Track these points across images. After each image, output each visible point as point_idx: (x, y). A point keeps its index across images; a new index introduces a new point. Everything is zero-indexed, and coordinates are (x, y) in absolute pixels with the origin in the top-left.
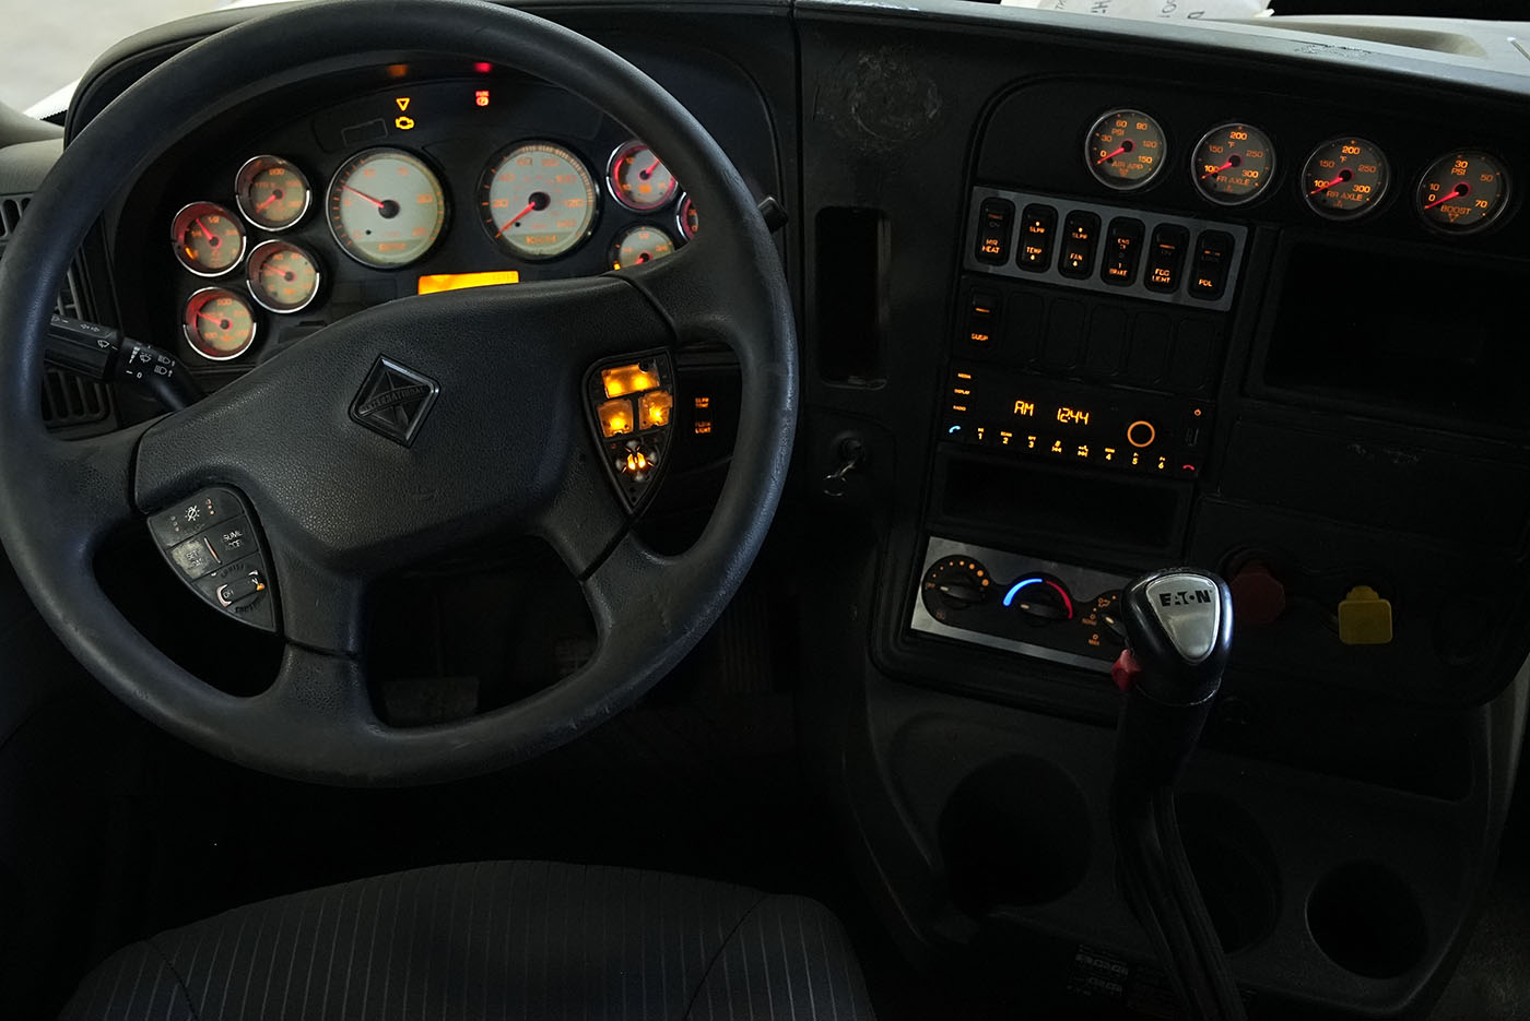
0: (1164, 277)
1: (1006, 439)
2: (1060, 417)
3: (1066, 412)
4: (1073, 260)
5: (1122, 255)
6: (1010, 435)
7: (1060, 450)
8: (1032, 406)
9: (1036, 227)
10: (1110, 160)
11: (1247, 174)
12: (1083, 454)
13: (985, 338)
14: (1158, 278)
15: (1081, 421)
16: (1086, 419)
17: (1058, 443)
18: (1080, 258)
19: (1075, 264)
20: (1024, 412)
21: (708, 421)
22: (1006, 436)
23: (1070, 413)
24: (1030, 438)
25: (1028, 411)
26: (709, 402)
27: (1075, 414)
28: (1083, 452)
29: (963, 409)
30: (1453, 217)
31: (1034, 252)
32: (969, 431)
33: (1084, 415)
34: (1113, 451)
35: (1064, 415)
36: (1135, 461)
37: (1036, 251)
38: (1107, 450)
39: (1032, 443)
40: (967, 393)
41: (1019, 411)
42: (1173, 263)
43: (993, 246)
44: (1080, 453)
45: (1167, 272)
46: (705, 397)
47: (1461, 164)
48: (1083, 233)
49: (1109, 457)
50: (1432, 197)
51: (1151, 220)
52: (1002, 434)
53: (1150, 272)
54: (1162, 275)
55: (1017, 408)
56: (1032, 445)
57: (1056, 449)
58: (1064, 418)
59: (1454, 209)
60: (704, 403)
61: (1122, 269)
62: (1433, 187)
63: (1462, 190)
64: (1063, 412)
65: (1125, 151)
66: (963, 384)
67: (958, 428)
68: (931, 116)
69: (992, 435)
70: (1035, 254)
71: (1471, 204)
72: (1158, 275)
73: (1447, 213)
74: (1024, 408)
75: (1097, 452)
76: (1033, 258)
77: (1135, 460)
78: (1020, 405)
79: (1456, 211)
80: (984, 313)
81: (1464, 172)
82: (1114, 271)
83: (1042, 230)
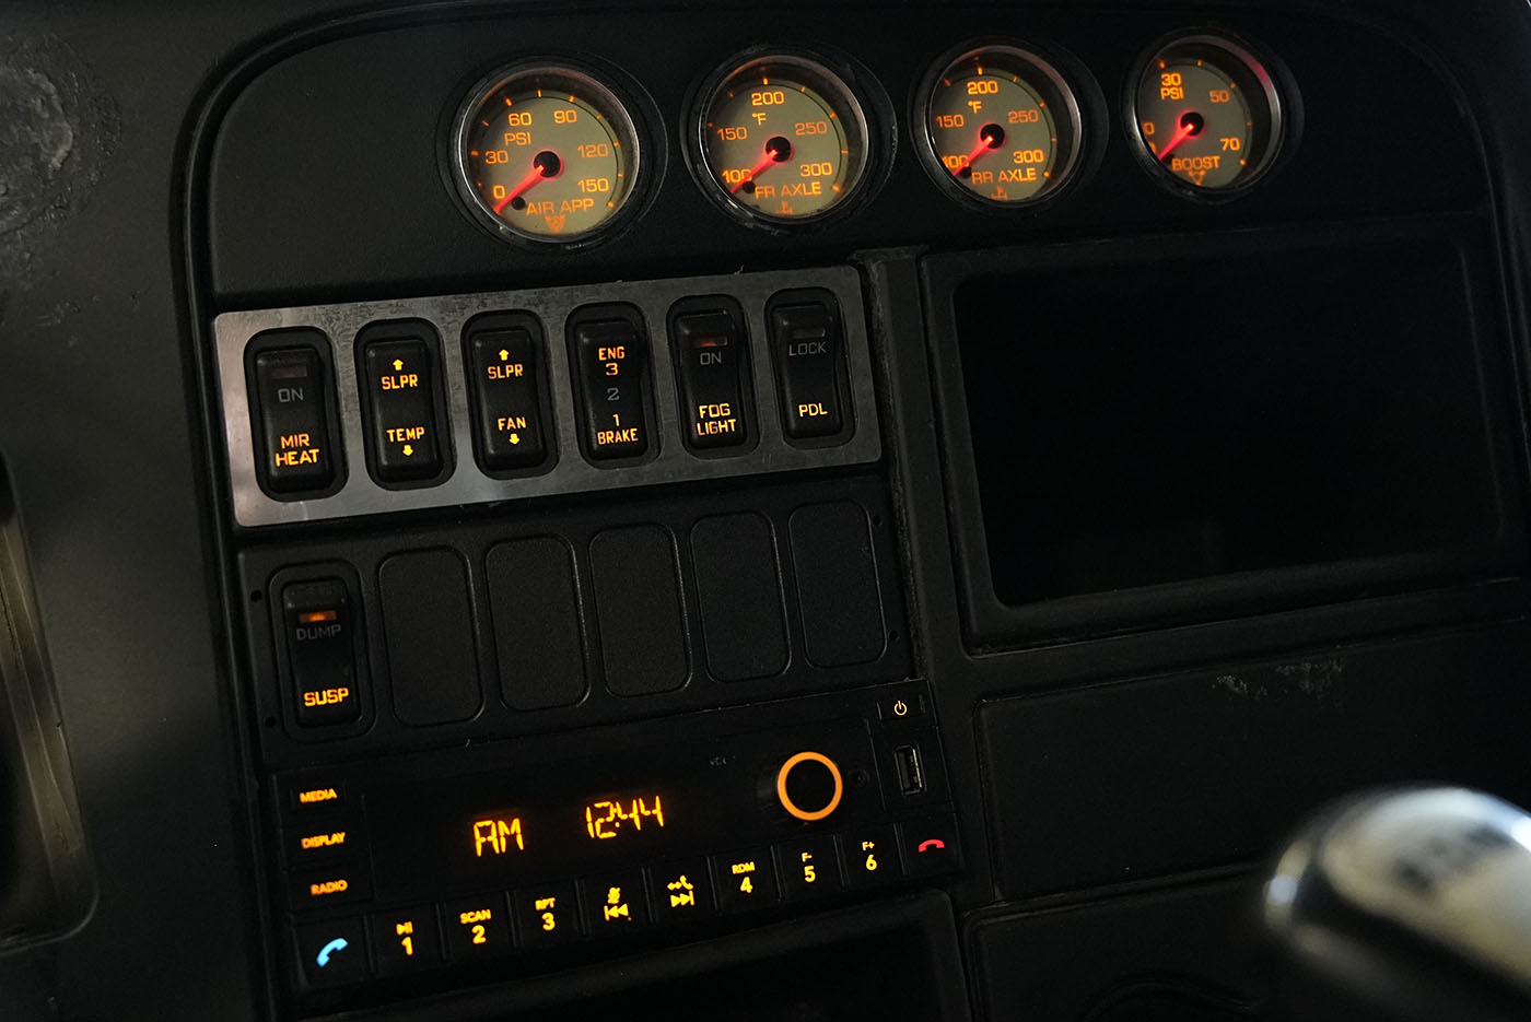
0: (722, 419)
1: (479, 929)
2: (594, 828)
3: (605, 812)
4: (507, 433)
5: (613, 395)
6: (486, 915)
7: (624, 910)
8: (516, 824)
9: (397, 375)
10: (519, 203)
11: (810, 172)
12: (684, 899)
13: (342, 694)
14: (709, 426)
15: (649, 821)
16: (657, 811)
17: (614, 894)
18: (522, 423)
19: (514, 439)
20: (500, 846)
22: (476, 920)
23: (616, 810)
24: (540, 905)
25: (511, 839)
27: (627, 810)
28: (682, 895)
29: (340, 886)
30: (1200, 177)
31: (408, 437)
32: (372, 941)
33: (650, 806)
34: (750, 867)
35: (603, 820)
36: (810, 874)
37: (410, 434)
38: (736, 869)
39: (549, 917)
40: (338, 838)
41: (487, 846)
42: (729, 381)
43: (299, 450)
44: (675, 901)
45: (723, 409)
47: (1170, 79)
48: (511, 361)
49: (746, 886)
51: (653, 299)
52: (466, 918)
53: (686, 420)
54: (717, 418)
55: (480, 841)
56: (550, 922)
57: (614, 912)
58: (606, 827)
59: (1192, 163)
61: (625, 426)
63: (1194, 122)
64: (597, 814)
65: (545, 174)
66: (322, 818)
67: (340, 944)
68: (56, 162)
69: (441, 931)
70: (412, 442)
71: (1216, 147)
72: (707, 418)
73: (1187, 172)
74: (498, 834)
75: (713, 884)
76: (408, 450)
77: (808, 870)
78: (485, 831)
79: (1198, 164)
80: (318, 623)
81: (1180, 94)
82: (607, 437)
83: (413, 381)
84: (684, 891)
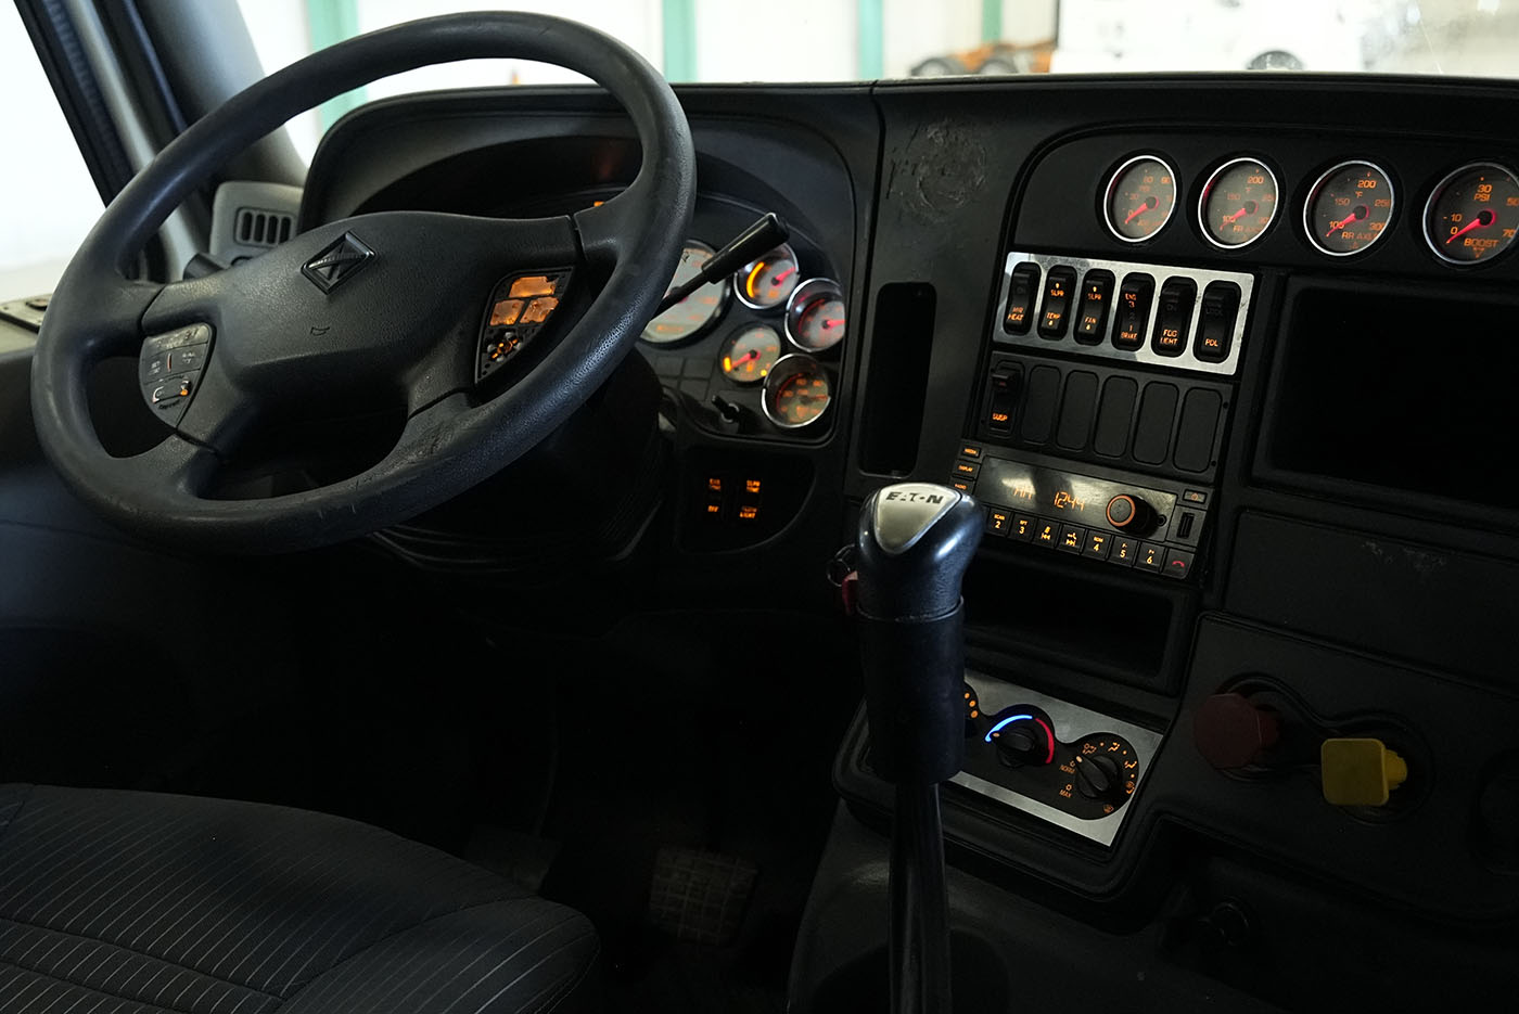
0: (1172, 338)
1: (999, 523)
2: (1057, 501)
4: (1087, 324)
5: (1132, 316)
6: (1003, 518)
7: (1049, 537)
9: (1058, 290)
12: (1071, 543)
13: (1003, 418)
14: (1166, 340)
15: (1077, 507)
16: (1083, 505)
17: (1048, 530)
18: (1094, 321)
19: (1090, 327)
20: (1022, 494)
21: (754, 507)
22: (1000, 519)
23: (1068, 498)
24: (1022, 522)
25: (1027, 493)
26: (760, 487)
27: (1072, 500)
29: (964, 487)
30: (1478, 251)
33: (1081, 502)
34: (1101, 542)
35: (1061, 500)
37: (1055, 316)
38: (1095, 540)
39: (1023, 528)
40: (971, 470)
41: (1018, 492)
43: (1018, 314)
45: (1175, 333)
46: (757, 480)
47: (1484, 188)
48: (1098, 293)
49: (1097, 548)
50: (1454, 231)
51: (1161, 274)
52: (996, 517)
56: (1022, 530)
57: (1045, 537)
58: (1061, 503)
59: (1479, 242)
60: (755, 487)
61: (1133, 332)
62: (1454, 218)
63: (1486, 218)
66: (969, 460)
68: (978, 183)
70: (1055, 320)
71: (1499, 235)
72: (1166, 336)
73: (1472, 248)
74: (1024, 490)
76: (1052, 323)
77: (1123, 551)
78: (1020, 487)
79: (1482, 243)
80: (1002, 387)
81: (1487, 198)
82: (1125, 335)
83: (1062, 294)
84: (1072, 539)
